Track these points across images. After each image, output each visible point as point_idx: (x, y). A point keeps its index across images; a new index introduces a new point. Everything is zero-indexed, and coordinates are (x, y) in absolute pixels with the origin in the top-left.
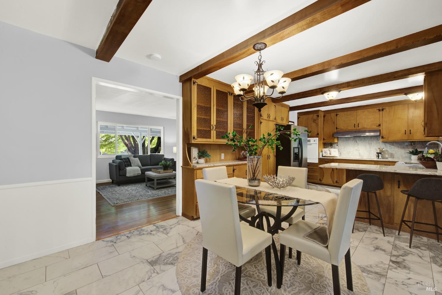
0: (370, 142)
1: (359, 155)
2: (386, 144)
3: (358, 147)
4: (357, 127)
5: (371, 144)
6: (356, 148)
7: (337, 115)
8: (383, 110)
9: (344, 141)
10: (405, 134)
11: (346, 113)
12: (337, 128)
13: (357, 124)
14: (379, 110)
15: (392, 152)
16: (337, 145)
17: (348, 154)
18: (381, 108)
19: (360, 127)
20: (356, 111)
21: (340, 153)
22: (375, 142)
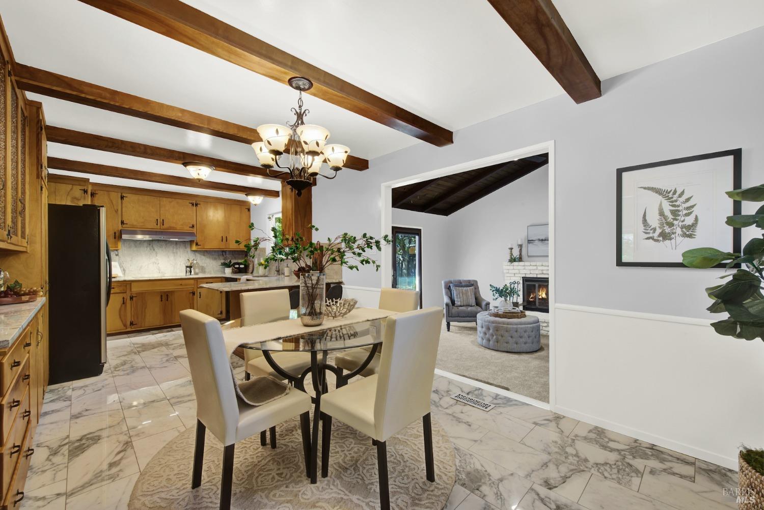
0: (175, 250)
1: (158, 271)
2: (197, 254)
3: (157, 258)
4: (162, 225)
5: (177, 253)
6: (153, 260)
7: (122, 198)
8: (196, 205)
9: (130, 247)
10: (222, 241)
11: (140, 197)
12: (122, 223)
13: (161, 221)
14: (193, 205)
15: (203, 265)
16: (117, 255)
17: (140, 270)
18: (194, 202)
19: (166, 226)
20: (159, 198)
21: (124, 270)
22: (181, 250)
